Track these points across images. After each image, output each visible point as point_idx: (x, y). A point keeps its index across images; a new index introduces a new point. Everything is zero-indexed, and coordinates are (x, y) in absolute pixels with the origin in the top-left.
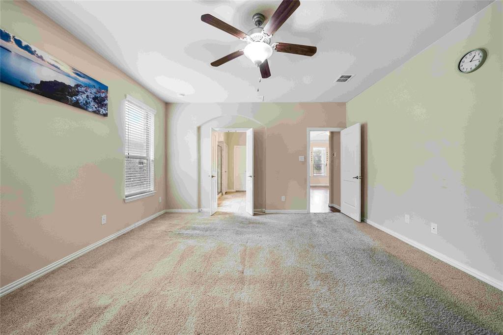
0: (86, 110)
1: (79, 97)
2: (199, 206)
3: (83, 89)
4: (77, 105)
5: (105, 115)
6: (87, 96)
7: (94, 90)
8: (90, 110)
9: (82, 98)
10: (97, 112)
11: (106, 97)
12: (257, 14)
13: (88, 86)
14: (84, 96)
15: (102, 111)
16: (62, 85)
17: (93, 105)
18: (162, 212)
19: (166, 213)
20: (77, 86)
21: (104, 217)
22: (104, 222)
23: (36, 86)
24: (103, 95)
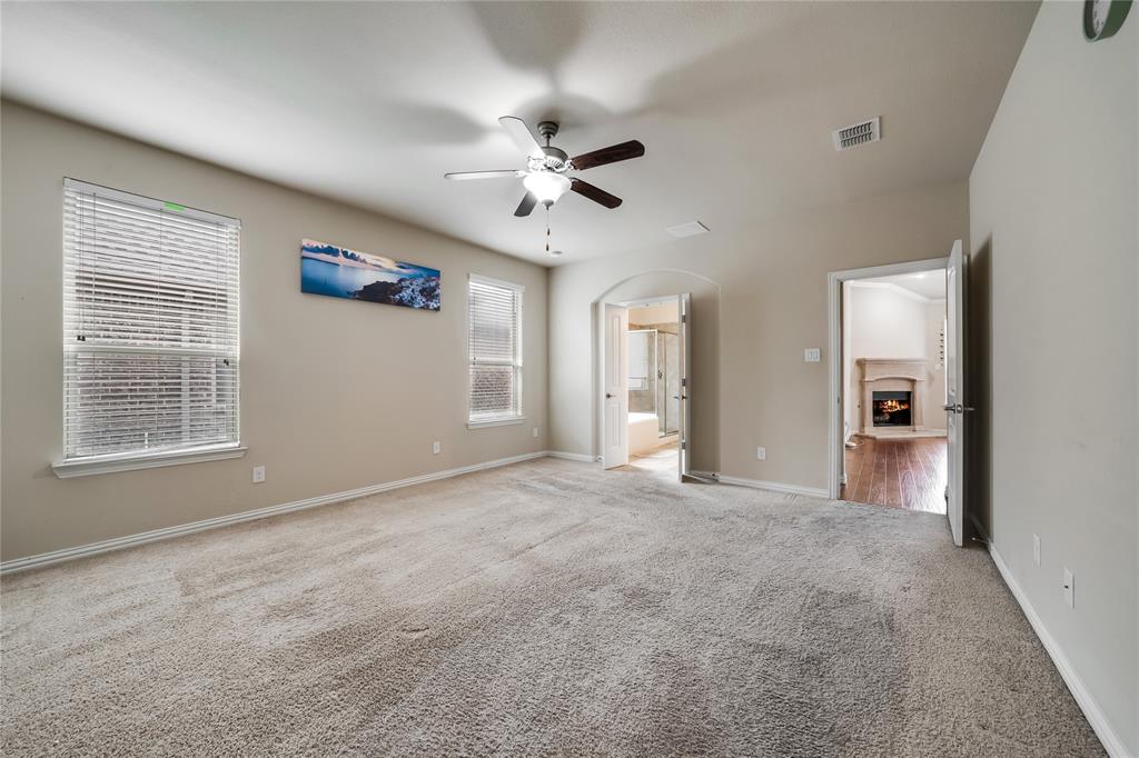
0: (411, 307)
1: (404, 294)
2: (597, 450)
3: (408, 282)
4: (401, 303)
5: (437, 309)
6: (413, 291)
7: (422, 280)
8: (417, 306)
9: (406, 294)
10: (426, 308)
11: (437, 285)
12: (539, 125)
13: (413, 278)
14: (409, 291)
15: (433, 305)
16: (385, 284)
17: (420, 300)
18: (540, 454)
19: (548, 457)
20: (401, 280)
21: (437, 444)
22: (436, 451)
23: (360, 292)
24: (433, 284)
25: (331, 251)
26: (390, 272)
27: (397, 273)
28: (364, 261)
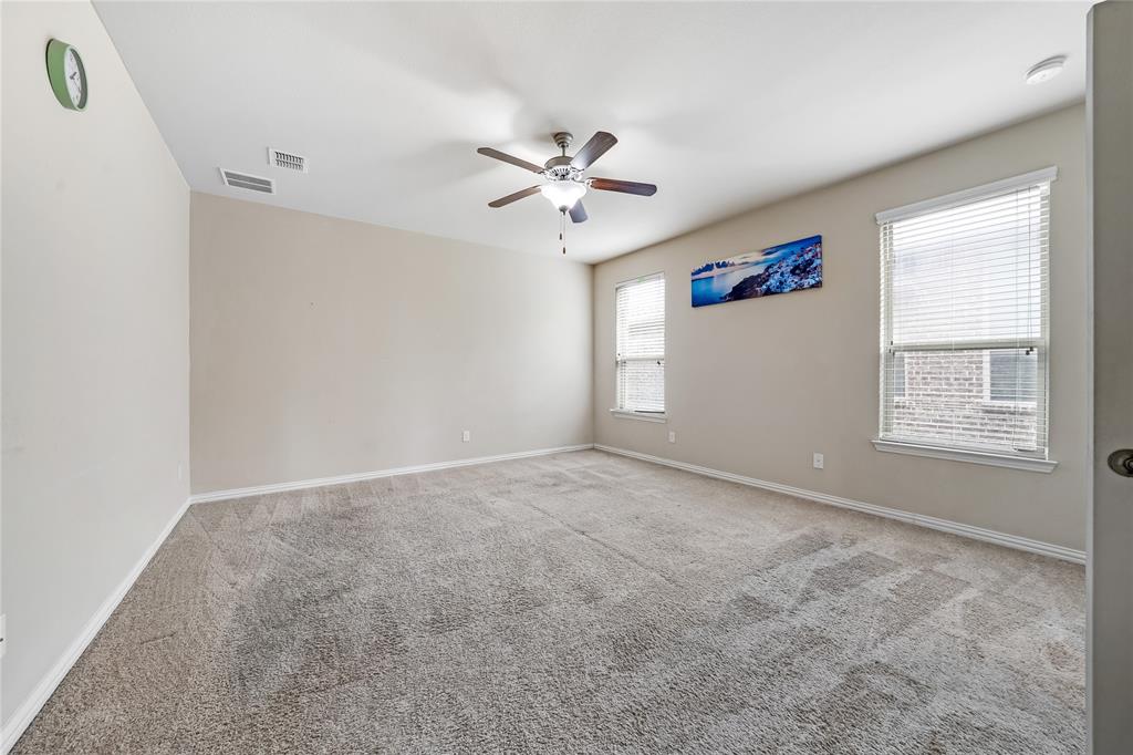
4: (768, 292)
5: (818, 285)
6: (782, 274)
10: (800, 288)
14: (777, 276)
16: (752, 278)
17: (792, 281)
20: (767, 270)
23: (730, 295)
24: (808, 257)
25: (709, 268)
26: (757, 263)
27: (764, 262)
28: (733, 265)
